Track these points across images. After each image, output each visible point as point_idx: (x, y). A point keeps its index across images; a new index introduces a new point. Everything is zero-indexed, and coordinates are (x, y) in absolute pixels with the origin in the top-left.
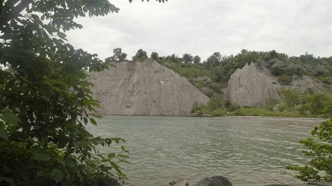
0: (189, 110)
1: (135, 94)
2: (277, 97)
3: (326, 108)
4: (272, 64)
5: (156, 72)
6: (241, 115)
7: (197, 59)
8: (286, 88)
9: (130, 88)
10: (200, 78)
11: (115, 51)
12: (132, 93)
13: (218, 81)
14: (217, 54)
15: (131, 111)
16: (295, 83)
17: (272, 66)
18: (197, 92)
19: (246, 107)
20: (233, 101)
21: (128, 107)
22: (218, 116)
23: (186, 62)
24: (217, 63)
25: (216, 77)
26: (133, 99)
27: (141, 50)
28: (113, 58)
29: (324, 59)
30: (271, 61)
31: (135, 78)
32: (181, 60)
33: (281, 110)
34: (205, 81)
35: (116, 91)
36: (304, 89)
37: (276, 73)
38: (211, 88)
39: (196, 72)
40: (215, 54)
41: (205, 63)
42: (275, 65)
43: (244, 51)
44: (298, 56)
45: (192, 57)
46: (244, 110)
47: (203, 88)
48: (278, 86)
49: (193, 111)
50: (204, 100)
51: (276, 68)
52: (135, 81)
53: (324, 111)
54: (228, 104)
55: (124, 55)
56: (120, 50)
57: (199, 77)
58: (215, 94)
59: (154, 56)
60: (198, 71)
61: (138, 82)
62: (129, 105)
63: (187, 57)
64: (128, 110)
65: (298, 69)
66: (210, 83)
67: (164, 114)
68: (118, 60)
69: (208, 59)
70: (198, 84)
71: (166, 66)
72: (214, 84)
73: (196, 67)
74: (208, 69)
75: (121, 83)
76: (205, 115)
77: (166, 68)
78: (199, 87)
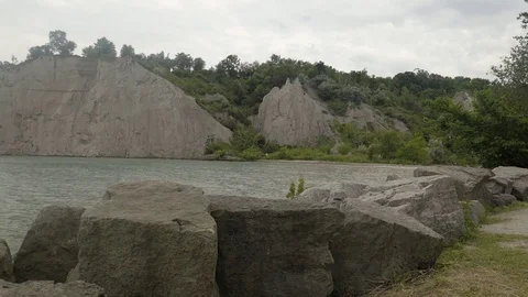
0: (202, 150)
1: (98, 118)
2: (329, 133)
3: (399, 152)
4: (319, 82)
5: (140, 83)
7: (199, 63)
8: (340, 120)
9: (89, 106)
10: (208, 98)
11: (53, 34)
12: (91, 117)
13: (238, 103)
14: (233, 58)
15: (93, 151)
16: (351, 113)
17: (320, 87)
18: (211, 120)
19: (289, 147)
20: (270, 139)
21: (83, 142)
22: (252, 159)
23: (182, 66)
24: (233, 73)
25: (236, 97)
26: (92, 128)
27: (104, 39)
28: (46, 47)
29: (380, 80)
30: (318, 78)
31: (98, 90)
32: (173, 63)
33: (344, 152)
34: (219, 102)
35: (59, 111)
36: (362, 124)
37: (326, 97)
38: (232, 114)
39: (201, 87)
40: (230, 57)
41: (211, 71)
42: (324, 85)
43: (275, 57)
44: (349, 72)
45: (190, 59)
46: (287, 152)
47: (218, 115)
48: (329, 117)
49: (209, 152)
50: (224, 134)
51: (326, 89)
52: (98, 96)
53: (396, 154)
54: (261, 142)
55: (72, 46)
56: (64, 34)
57: (207, 95)
58: (240, 124)
59: (127, 50)
60: (205, 84)
61: (104, 99)
62: (85, 137)
63: (182, 59)
64: (83, 147)
65: (356, 94)
66: (227, 106)
67: (157, 155)
68: (58, 53)
69: (219, 66)
70: (208, 107)
71: (157, 73)
72: (235, 109)
73: (199, 77)
74: (220, 82)
75: (67, 96)
76: (229, 157)
77: (157, 77)
78: (211, 112)
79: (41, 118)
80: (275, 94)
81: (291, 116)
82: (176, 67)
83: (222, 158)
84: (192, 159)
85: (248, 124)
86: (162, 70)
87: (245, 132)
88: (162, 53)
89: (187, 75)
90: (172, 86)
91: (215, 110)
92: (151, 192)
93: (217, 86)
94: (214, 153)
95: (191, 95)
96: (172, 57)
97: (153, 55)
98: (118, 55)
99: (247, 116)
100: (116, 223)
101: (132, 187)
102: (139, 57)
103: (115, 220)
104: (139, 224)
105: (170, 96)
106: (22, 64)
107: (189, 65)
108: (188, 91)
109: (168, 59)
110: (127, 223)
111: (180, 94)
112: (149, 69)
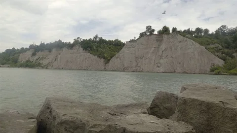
0: (209, 70)
1: (164, 57)
5: (180, 42)
7: (207, 31)
9: (160, 53)
10: (212, 46)
11: (147, 27)
12: (161, 57)
13: (227, 48)
14: (224, 27)
15: (162, 70)
18: (213, 56)
21: (158, 67)
24: (224, 33)
25: (226, 45)
26: (162, 61)
27: (165, 26)
28: (145, 32)
31: (163, 46)
32: (194, 32)
34: (217, 48)
35: (149, 55)
38: (224, 53)
39: (208, 41)
40: (222, 26)
41: (212, 34)
45: (202, 30)
47: (216, 54)
49: (212, 70)
50: (220, 62)
52: (163, 49)
55: (153, 30)
56: (151, 27)
58: (228, 57)
59: (174, 30)
61: (166, 50)
62: (159, 65)
63: (198, 30)
64: (158, 69)
66: (221, 49)
67: (187, 72)
68: (149, 34)
69: (216, 31)
70: (211, 50)
71: (187, 37)
72: (226, 50)
73: (206, 37)
74: (217, 38)
75: (153, 49)
76: (222, 73)
77: (188, 39)
78: (213, 53)
79: (144, 58)
82: (195, 34)
83: (218, 73)
84: (203, 74)
85: (233, 57)
86: (189, 36)
87: (231, 61)
88: (189, 29)
89: (201, 37)
90: (194, 42)
91: (215, 51)
92: (204, 88)
93: (216, 41)
94: (215, 71)
95: (203, 45)
96: (194, 30)
97: (185, 30)
98: (171, 32)
99: (232, 54)
100: (194, 100)
101: (194, 86)
102: (179, 31)
103: (193, 99)
104: (204, 102)
105: (193, 47)
106: (138, 39)
107: (201, 32)
108: (201, 44)
109: (192, 31)
110: (199, 101)
111: (197, 45)
112: (183, 36)
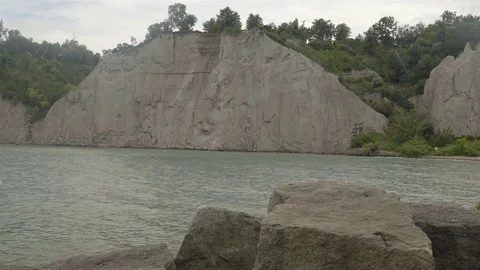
0: (346, 142)
1: (221, 104)
5: (269, 59)
6: (467, 154)
7: (343, 30)
9: (211, 91)
10: (355, 75)
11: (173, 8)
12: (214, 102)
13: (395, 80)
14: (387, 21)
15: (216, 143)
18: (358, 104)
19: (470, 138)
20: (441, 127)
21: (205, 132)
22: (415, 155)
23: (320, 36)
24: (387, 40)
26: (215, 115)
27: (227, 10)
28: (165, 24)
31: (221, 70)
32: (310, 32)
34: (369, 79)
35: (179, 96)
38: (388, 96)
39: (346, 61)
40: (384, 20)
41: (358, 40)
43: (447, 15)
45: (331, 26)
46: (467, 145)
47: (368, 97)
49: (356, 144)
50: (376, 122)
54: (428, 132)
55: (192, 20)
56: (183, 7)
57: (353, 72)
58: (397, 108)
59: (254, 21)
60: (350, 58)
61: (228, 81)
62: (207, 127)
63: (321, 27)
64: (204, 138)
66: (380, 85)
68: (177, 30)
69: (369, 33)
70: (354, 86)
71: (291, 46)
72: (391, 88)
73: (342, 48)
74: (370, 54)
75: (188, 79)
76: (383, 152)
77: (291, 51)
79: (160, 105)
80: (447, 66)
81: (473, 95)
82: (313, 38)
83: (373, 152)
85: (408, 108)
86: (296, 42)
87: (405, 119)
88: (296, 21)
89: (327, 47)
90: (308, 61)
91: (364, 90)
93: (366, 59)
95: (333, 72)
96: (309, 25)
97: (284, 24)
99: (408, 97)
102: (268, 28)
105: (306, 74)
106: (141, 45)
107: (330, 34)
108: (329, 67)
109: (303, 29)
111: (318, 70)
112: (281, 42)
